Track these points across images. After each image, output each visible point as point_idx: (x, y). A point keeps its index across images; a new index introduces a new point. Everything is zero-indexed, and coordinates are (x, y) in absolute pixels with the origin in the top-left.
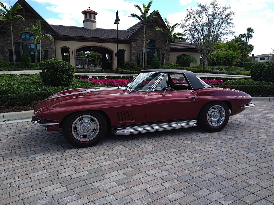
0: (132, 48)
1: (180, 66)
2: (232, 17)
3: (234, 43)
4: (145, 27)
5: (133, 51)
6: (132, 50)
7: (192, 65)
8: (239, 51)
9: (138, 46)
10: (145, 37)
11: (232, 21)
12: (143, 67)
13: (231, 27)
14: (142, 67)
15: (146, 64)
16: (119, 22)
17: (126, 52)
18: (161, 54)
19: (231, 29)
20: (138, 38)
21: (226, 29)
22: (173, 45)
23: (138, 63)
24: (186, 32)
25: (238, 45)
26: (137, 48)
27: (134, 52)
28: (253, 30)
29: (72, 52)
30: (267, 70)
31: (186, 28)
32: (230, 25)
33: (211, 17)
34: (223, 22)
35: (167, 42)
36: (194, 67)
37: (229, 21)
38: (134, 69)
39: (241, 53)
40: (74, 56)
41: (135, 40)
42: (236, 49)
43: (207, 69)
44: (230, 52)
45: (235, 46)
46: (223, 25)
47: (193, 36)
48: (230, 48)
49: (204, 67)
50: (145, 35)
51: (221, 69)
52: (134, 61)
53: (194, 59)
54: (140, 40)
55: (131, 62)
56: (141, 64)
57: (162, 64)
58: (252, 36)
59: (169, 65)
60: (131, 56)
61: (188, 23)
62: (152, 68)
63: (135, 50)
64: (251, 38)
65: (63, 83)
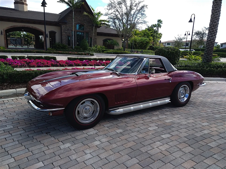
0: (62, 30)
1: (106, 48)
2: (145, 9)
3: (147, 31)
4: (73, 12)
6: (63, 32)
7: (116, 48)
8: (151, 38)
9: (68, 29)
12: (74, 48)
13: (144, 18)
14: (72, 48)
15: (76, 46)
16: (46, 5)
17: (57, 34)
18: (89, 37)
19: (144, 19)
20: (68, 22)
21: (140, 19)
22: (99, 30)
23: (69, 44)
24: (110, 19)
25: (151, 33)
26: (67, 31)
27: (64, 34)
28: (162, 21)
29: (2, 32)
30: (167, 54)
31: (109, 16)
32: (144, 16)
33: (129, 8)
34: (138, 13)
35: (94, 27)
36: (117, 50)
37: (143, 12)
38: (64, 50)
39: (152, 39)
40: (3, 35)
41: (66, 23)
42: (149, 36)
43: (127, 52)
44: (144, 38)
45: (148, 34)
46: (138, 15)
47: (115, 23)
48: (145, 35)
49: (124, 50)
50: (74, 20)
51: (137, 52)
52: (65, 42)
53: (117, 43)
54: (69, 24)
55: (62, 43)
56: (71, 45)
57: (91, 46)
58: (161, 26)
59: (97, 47)
60: (62, 38)
61: (110, 12)
62: (81, 49)
63: (65, 32)
64: (160, 28)
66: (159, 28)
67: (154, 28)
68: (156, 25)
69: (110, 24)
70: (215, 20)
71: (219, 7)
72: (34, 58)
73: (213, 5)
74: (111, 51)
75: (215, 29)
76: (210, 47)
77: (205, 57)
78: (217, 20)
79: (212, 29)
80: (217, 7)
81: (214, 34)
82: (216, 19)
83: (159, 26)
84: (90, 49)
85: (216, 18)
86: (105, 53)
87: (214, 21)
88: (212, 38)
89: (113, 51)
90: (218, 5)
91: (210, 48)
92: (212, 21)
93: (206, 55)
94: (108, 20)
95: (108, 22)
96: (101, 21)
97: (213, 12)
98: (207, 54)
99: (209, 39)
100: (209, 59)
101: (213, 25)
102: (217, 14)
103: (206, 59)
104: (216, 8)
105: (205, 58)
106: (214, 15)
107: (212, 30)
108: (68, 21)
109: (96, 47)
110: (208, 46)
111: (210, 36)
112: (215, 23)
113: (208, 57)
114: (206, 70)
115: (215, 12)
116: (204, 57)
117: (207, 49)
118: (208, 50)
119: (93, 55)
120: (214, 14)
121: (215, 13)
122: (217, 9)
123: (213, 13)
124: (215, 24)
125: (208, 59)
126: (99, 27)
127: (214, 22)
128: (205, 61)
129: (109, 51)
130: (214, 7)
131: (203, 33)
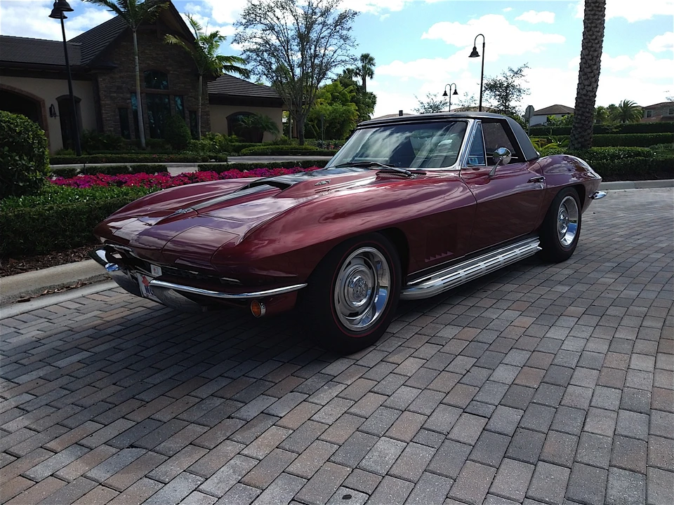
0: (102, 93)
1: (242, 141)
2: (349, 24)
3: (340, 88)
4: (135, 35)
5: (105, 102)
6: (102, 96)
7: (268, 137)
8: (353, 107)
9: (119, 88)
10: (137, 61)
11: (350, 33)
12: (144, 145)
13: (348, 47)
14: (139, 144)
15: (148, 137)
17: (82, 105)
18: (186, 110)
20: (115, 64)
21: (339, 52)
22: (214, 88)
24: (248, 53)
25: (350, 92)
26: (115, 92)
27: (109, 102)
31: (247, 45)
32: (348, 42)
34: (330, 35)
35: (201, 78)
36: (275, 143)
37: (344, 32)
38: (115, 151)
39: (357, 110)
41: (110, 70)
42: (347, 101)
43: (309, 147)
45: (344, 95)
46: (333, 41)
48: (334, 99)
49: (302, 143)
50: (137, 57)
51: (336, 146)
52: (112, 128)
53: (273, 124)
54: (121, 71)
55: (103, 131)
56: (133, 137)
57: (195, 137)
58: (372, 73)
59: (213, 139)
60: (101, 116)
61: (249, 31)
62: (167, 146)
63: (111, 97)
64: (371, 78)
65: (21, 184)
66: (368, 78)
67: (354, 79)
68: (360, 71)
69: (249, 67)
70: (594, 45)
71: (602, 13)
73: (586, 9)
74: (259, 147)
75: (595, 67)
76: (588, 110)
77: (576, 136)
78: (598, 45)
79: (590, 66)
80: (597, 13)
81: (593, 80)
82: (596, 41)
83: (367, 72)
84: (195, 145)
85: (596, 39)
86: (245, 155)
87: (592, 47)
88: (590, 88)
89: (268, 149)
90: (600, 9)
91: (588, 113)
92: (586, 48)
93: (579, 130)
94: (244, 57)
95: (244, 61)
96: (221, 58)
97: (589, 25)
98: (580, 128)
99: (584, 92)
100: (586, 141)
101: (590, 57)
102: (598, 29)
103: (580, 140)
104: (595, 15)
105: (576, 139)
106: (591, 33)
107: (589, 70)
108: (116, 62)
109: (211, 139)
110: (583, 109)
111: (586, 83)
112: (595, 51)
113: (583, 137)
115: (593, 25)
116: (574, 135)
117: (582, 115)
118: (584, 118)
119: (226, 161)
120: (590, 30)
121: (593, 28)
122: (596, 17)
123: (589, 29)
124: (596, 54)
125: (583, 140)
126: (214, 79)
127: (592, 49)
128: (576, 146)
129: (256, 148)
130: (589, 13)
131: (506, 84)
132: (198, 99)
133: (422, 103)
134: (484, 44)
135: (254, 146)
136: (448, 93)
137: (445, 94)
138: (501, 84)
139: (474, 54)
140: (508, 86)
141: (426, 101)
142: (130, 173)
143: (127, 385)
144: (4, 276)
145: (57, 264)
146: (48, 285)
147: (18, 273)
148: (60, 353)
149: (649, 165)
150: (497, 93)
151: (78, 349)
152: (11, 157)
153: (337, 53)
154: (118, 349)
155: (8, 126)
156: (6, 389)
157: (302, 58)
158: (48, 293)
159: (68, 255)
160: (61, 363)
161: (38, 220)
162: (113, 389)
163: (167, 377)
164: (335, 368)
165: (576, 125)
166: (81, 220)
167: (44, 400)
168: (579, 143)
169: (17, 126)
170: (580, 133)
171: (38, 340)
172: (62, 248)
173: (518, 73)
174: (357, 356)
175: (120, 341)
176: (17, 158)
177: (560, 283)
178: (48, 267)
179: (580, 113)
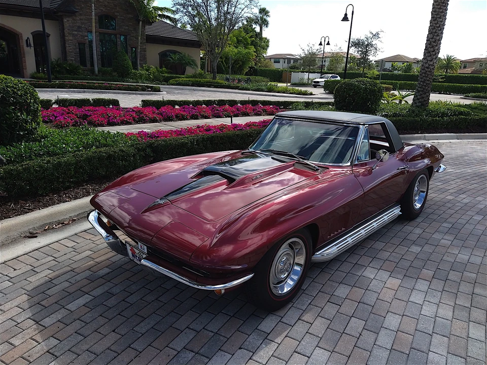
0: (66, 32)
1: (171, 73)
3: (243, 34)
5: (69, 38)
6: (66, 33)
7: (189, 71)
8: (253, 49)
9: (79, 27)
10: (93, 8)
12: (97, 72)
14: (93, 71)
15: (100, 66)
17: (50, 38)
18: (128, 46)
20: (76, 9)
22: (150, 30)
23: (83, 62)
24: (179, 7)
25: (250, 38)
26: (76, 31)
27: (71, 38)
28: (268, 12)
35: (141, 23)
36: (194, 76)
38: (75, 76)
39: (255, 52)
41: (72, 13)
42: (248, 43)
43: (219, 81)
45: (246, 39)
48: (239, 42)
49: (214, 78)
50: (93, 5)
51: (239, 81)
52: (73, 57)
53: (193, 61)
54: (81, 15)
55: (66, 60)
56: (88, 66)
57: (135, 68)
58: (267, 23)
59: (149, 70)
60: (65, 48)
62: (115, 74)
63: (73, 34)
64: (267, 27)
65: (22, 133)
66: (264, 28)
68: (259, 20)
69: (177, 17)
70: (437, 31)
71: (445, 8)
72: (72, 103)
73: (435, 4)
74: (183, 79)
75: (437, 48)
76: (428, 79)
78: (440, 32)
79: (433, 47)
80: (442, 7)
81: (434, 56)
82: (439, 29)
83: (264, 23)
84: (135, 74)
85: (439, 27)
86: (172, 85)
87: (436, 32)
88: (431, 63)
89: (189, 81)
90: (444, 5)
91: (428, 81)
92: (431, 33)
93: (421, 93)
94: (174, 9)
95: (173, 12)
96: (157, 9)
97: (435, 16)
98: (422, 91)
99: (427, 65)
100: (425, 101)
101: (434, 40)
102: (441, 20)
103: (420, 100)
104: (440, 8)
105: (418, 99)
106: (436, 22)
107: (432, 49)
108: (77, 7)
109: (147, 70)
110: (425, 78)
111: (429, 59)
112: (438, 35)
113: (423, 98)
114: (428, 122)
115: (438, 16)
116: (417, 96)
117: (424, 82)
118: (425, 84)
119: (159, 91)
120: (436, 20)
121: (438, 19)
122: (441, 10)
123: (435, 18)
124: (438, 38)
125: (423, 100)
126: (150, 24)
127: (436, 34)
128: (418, 104)
129: (181, 79)
130: (436, 7)
131: (366, 43)
132: (138, 39)
133: (303, 50)
134: (353, 12)
135: (179, 78)
136: (323, 43)
137: (321, 44)
138: (363, 43)
139: (345, 19)
140: (368, 45)
141: (306, 49)
142: (91, 105)
143: (123, 333)
144: (16, 216)
145: (53, 204)
146: (48, 222)
147: (26, 213)
148: (68, 296)
149: (468, 122)
150: (360, 49)
151: (82, 292)
152: (15, 113)
153: (244, 11)
154: (109, 294)
155: (12, 90)
156: (37, 332)
157: (218, 13)
158: (49, 229)
159: (60, 196)
160: (72, 306)
161: (39, 171)
162: (113, 337)
163: (149, 326)
164: (268, 324)
165: (419, 89)
166: (70, 170)
167: (66, 345)
168: (420, 102)
169: (19, 90)
170: (421, 95)
171: (51, 280)
172: (56, 191)
173: (376, 35)
174: (281, 313)
175: (110, 285)
176: (19, 114)
177: (414, 243)
178: (47, 207)
179: (423, 80)
